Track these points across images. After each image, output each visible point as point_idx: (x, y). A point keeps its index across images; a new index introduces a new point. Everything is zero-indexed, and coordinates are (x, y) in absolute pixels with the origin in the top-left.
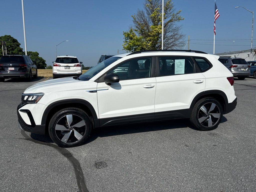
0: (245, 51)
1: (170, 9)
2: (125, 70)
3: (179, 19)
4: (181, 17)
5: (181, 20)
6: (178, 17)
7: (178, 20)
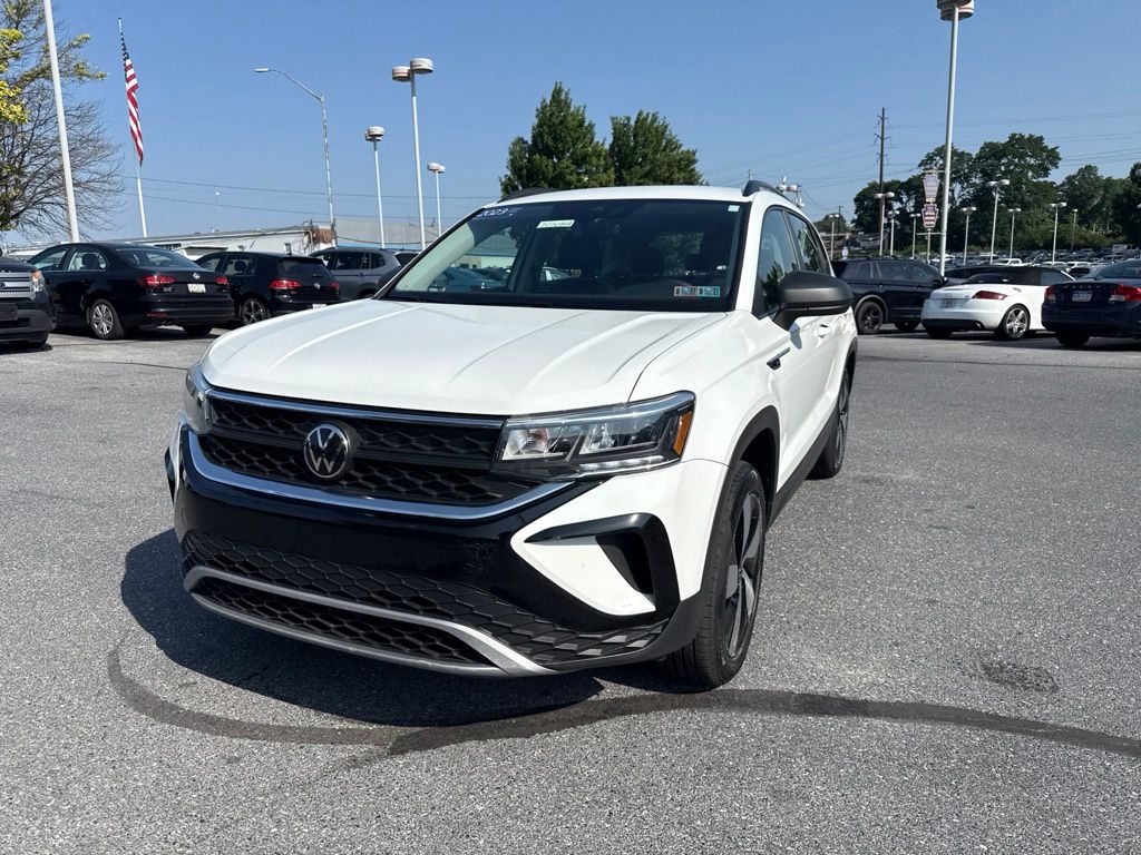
0: (276, 233)
1: (41, 19)
2: (7, 284)
3: (81, 74)
4: (88, 64)
5: (88, 76)
6: (74, 63)
7: (75, 78)
